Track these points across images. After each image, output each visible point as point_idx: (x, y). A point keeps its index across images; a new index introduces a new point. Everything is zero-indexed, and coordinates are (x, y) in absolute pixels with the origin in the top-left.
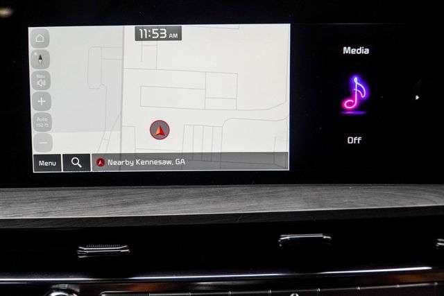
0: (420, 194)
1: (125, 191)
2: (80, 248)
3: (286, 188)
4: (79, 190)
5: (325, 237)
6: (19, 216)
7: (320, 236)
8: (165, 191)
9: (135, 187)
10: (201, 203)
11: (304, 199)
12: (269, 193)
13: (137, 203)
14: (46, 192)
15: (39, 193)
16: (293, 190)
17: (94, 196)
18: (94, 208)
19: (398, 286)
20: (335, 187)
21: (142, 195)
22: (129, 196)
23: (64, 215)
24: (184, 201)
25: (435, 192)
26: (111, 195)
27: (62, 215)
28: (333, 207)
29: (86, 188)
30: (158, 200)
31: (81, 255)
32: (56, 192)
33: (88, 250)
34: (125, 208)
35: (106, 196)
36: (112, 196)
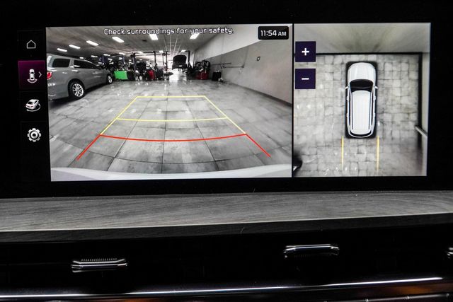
0: (429, 201)
1: (120, 200)
2: (75, 262)
3: (290, 196)
4: (71, 200)
5: (332, 248)
6: (10, 229)
7: (327, 246)
8: (162, 201)
9: (131, 196)
10: (201, 213)
11: (310, 207)
12: (272, 202)
13: (134, 213)
14: (36, 203)
15: (29, 204)
16: (298, 198)
17: (87, 207)
18: (88, 220)
19: (408, 298)
20: (340, 195)
21: (138, 205)
22: (123, 207)
23: (57, 227)
24: (184, 211)
25: (445, 199)
26: (105, 205)
27: (54, 228)
28: (340, 216)
29: (78, 198)
30: (156, 210)
31: (75, 270)
32: (47, 203)
33: (82, 264)
34: (121, 219)
35: (100, 206)
36: (108, 207)
